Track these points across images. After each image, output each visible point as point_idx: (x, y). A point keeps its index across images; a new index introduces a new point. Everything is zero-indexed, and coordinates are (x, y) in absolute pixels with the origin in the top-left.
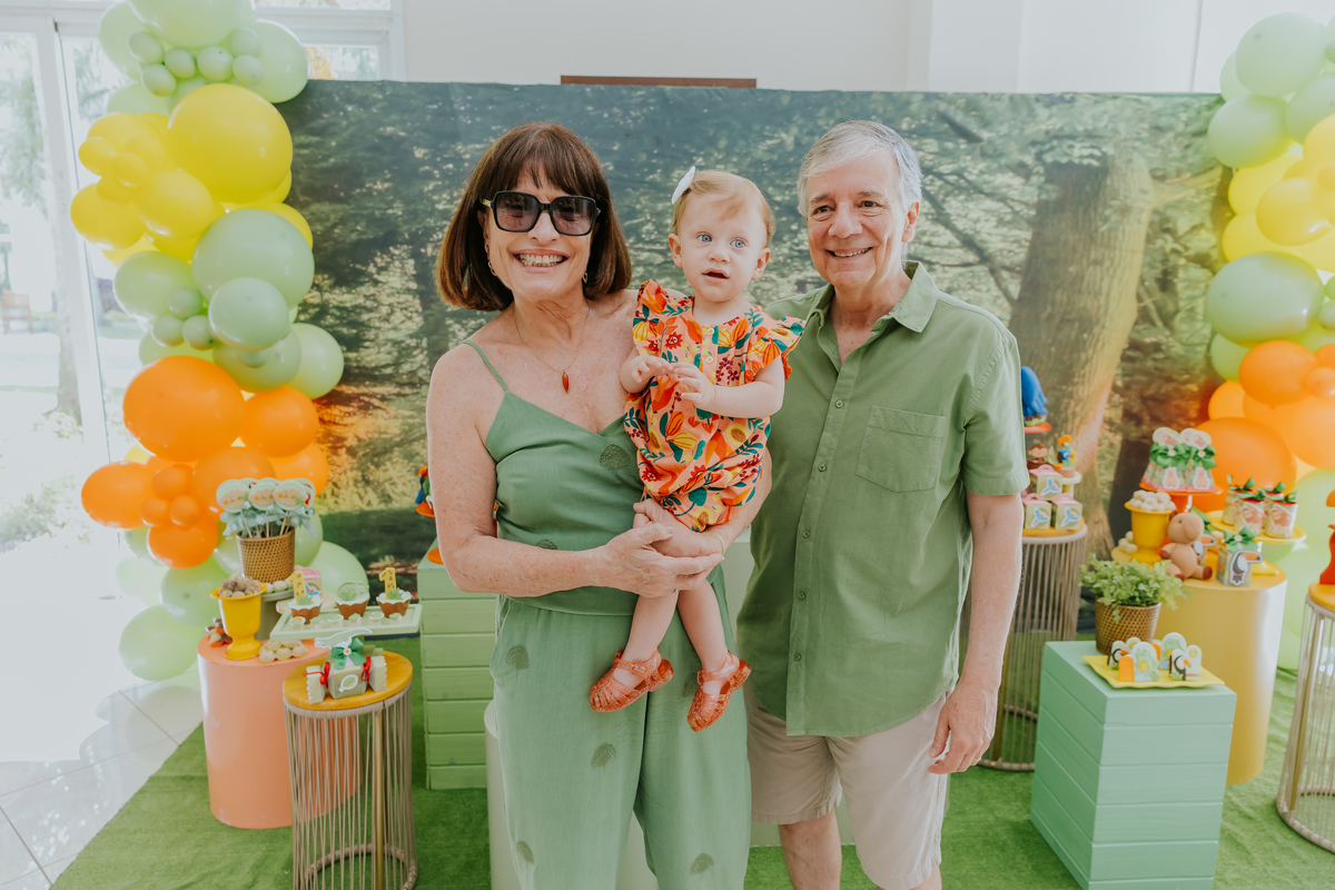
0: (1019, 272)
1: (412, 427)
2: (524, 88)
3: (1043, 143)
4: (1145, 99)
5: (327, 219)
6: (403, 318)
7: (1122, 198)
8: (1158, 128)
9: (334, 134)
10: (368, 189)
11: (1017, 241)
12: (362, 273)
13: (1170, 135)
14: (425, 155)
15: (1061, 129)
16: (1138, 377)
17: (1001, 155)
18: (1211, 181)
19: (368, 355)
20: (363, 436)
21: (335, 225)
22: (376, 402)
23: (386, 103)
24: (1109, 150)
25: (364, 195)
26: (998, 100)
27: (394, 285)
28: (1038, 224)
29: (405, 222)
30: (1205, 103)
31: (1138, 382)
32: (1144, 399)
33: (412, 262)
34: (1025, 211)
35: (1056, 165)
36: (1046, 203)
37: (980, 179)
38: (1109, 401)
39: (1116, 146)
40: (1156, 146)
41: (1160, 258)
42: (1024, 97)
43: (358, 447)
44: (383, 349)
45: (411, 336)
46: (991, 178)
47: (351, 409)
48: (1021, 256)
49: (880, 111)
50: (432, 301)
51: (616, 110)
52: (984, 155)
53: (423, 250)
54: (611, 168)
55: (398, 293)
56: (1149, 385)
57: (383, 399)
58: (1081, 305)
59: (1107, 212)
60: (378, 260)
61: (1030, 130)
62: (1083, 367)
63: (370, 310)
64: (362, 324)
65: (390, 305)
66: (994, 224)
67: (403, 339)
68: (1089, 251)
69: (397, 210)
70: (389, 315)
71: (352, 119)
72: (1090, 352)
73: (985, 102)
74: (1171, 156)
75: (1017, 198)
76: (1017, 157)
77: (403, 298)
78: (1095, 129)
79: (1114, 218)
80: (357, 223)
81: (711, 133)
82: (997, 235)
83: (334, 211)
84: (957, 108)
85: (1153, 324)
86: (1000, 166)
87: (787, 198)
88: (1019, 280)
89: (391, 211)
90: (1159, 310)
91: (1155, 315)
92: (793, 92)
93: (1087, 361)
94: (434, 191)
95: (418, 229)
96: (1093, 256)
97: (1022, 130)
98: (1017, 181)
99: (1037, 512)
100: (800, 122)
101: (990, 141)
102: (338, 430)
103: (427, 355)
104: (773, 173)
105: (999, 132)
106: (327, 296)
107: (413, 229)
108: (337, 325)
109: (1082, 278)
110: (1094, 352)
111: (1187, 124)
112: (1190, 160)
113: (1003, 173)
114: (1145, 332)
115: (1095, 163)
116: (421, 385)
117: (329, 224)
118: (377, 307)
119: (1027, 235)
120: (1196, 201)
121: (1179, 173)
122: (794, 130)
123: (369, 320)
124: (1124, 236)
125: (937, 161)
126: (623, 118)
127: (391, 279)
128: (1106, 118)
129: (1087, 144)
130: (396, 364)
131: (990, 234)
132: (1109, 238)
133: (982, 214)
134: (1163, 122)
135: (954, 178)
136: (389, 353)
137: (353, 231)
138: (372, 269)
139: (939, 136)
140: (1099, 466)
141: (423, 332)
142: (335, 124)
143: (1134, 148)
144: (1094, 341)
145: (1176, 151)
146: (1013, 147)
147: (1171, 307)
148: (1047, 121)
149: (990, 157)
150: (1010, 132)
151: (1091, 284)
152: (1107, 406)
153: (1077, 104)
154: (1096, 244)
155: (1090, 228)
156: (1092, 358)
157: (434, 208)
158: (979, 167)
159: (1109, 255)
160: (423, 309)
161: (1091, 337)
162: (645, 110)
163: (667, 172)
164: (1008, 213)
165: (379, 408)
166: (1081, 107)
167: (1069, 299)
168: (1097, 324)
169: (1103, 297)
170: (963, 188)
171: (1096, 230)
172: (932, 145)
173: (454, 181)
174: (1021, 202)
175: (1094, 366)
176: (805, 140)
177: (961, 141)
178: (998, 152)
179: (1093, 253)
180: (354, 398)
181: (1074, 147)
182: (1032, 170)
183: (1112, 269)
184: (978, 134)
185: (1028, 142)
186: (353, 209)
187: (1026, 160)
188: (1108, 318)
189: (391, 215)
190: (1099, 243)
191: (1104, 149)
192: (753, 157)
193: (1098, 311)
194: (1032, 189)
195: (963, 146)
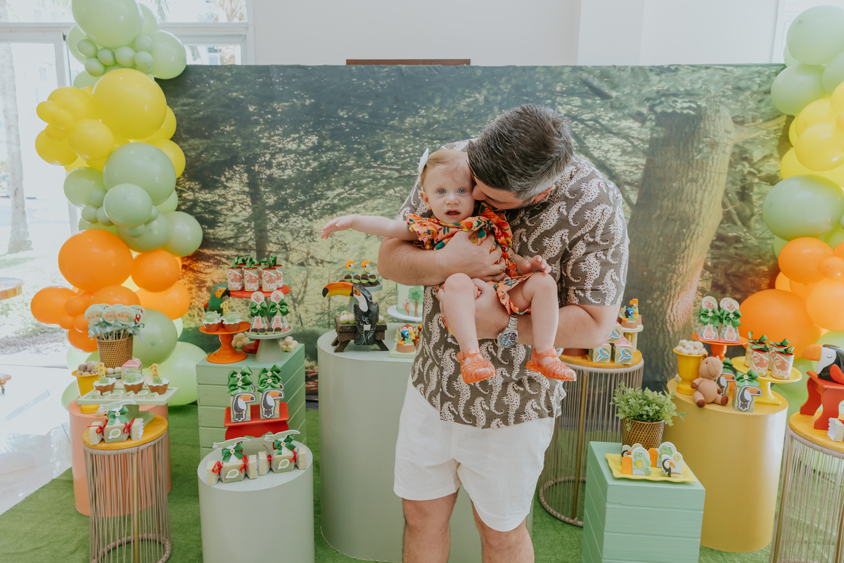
0: (637, 186)
2: (314, 68)
3: (655, 99)
4: (729, 69)
5: (198, 149)
6: (241, 209)
7: (712, 136)
8: (739, 88)
9: (203, 97)
10: (222, 130)
11: (635, 165)
12: (217, 181)
13: (748, 93)
14: (255, 109)
15: (668, 90)
16: (722, 260)
17: (625, 107)
18: (779, 125)
19: (220, 231)
20: (216, 280)
21: (202, 152)
22: (223, 260)
23: (232, 79)
24: (703, 103)
25: (220, 134)
26: (623, 70)
27: (235, 189)
28: (650, 154)
29: (243, 151)
30: (774, 71)
31: (723, 264)
32: (727, 275)
33: (246, 175)
34: (642, 145)
35: (664, 114)
36: (657, 139)
37: (610, 124)
38: (702, 276)
39: (707, 101)
40: (737, 101)
41: (739, 178)
42: (641, 68)
44: (228, 228)
45: (245, 220)
46: (618, 123)
47: (210, 264)
48: (639, 175)
49: (542, 79)
50: (258, 199)
51: (371, 81)
52: (613, 107)
53: (253, 168)
54: (367, 117)
55: (238, 194)
56: (731, 265)
57: (228, 258)
58: (682, 209)
59: (701, 146)
60: (227, 173)
61: (645, 90)
62: (683, 252)
63: (222, 204)
64: (217, 212)
65: (233, 201)
66: (620, 153)
67: (241, 222)
68: (687, 173)
69: (238, 143)
70: (232, 207)
71: (213, 88)
72: (688, 242)
73: (614, 72)
74: (748, 107)
75: (636, 136)
76: (636, 108)
77: (241, 197)
78: (693, 89)
79: (706, 150)
80: (215, 151)
81: (430, 95)
82: (621, 161)
83: (202, 144)
84: (595, 76)
85: (735, 223)
86: (624, 114)
88: (637, 192)
89: (234, 144)
90: (739, 214)
91: (736, 218)
92: (484, 67)
93: (686, 248)
94: (260, 132)
95: (250, 155)
96: (690, 176)
97: (640, 90)
98: (636, 125)
99: (601, 351)
100: (488, 87)
101: (617, 98)
102: (202, 276)
103: (254, 232)
104: (470, 120)
105: (624, 92)
106: (197, 195)
107: (247, 155)
108: (202, 213)
109: (683, 191)
110: (691, 241)
111: (760, 86)
112: (763, 111)
113: (626, 120)
114: (729, 229)
115: (692, 113)
116: (250, 250)
117: (199, 152)
118: (226, 202)
119: (643, 161)
120: (767, 138)
121: (754, 119)
123: (221, 209)
124: (713, 163)
125: (580, 112)
126: (375, 85)
127: (234, 185)
128: (700, 82)
129: (687, 100)
130: (236, 237)
131: (616, 160)
132: (702, 163)
133: (611, 147)
134: (743, 84)
135: (592, 122)
136: (232, 230)
137: (212, 156)
138: (223, 179)
139: (582, 95)
140: (694, 320)
141: (252, 218)
142: (203, 91)
143: (721, 102)
144: (691, 233)
145: (752, 104)
146: (633, 102)
147: (748, 212)
148: (657, 84)
149: (617, 108)
150: (632, 92)
151: (689, 195)
152: (700, 279)
153: (680, 73)
154: (693, 168)
155: (688, 157)
156: (689, 246)
157: (259, 142)
158: (610, 115)
159: (702, 175)
160: (252, 204)
161: (689, 232)
162: (389, 81)
163: (402, 120)
164: (630, 146)
165: (226, 263)
166: (682, 74)
167: (673, 205)
168: (693, 223)
169: (698, 204)
170: (598, 129)
171: (693, 158)
172: (577, 101)
173: (271, 125)
174: (638, 139)
175: (691, 252)
176: (492, 98)
177: (597, 98)
178: (623, 105)
179: (691, 173)
180: (211, 257)
181: (677, 102)
182: (647, 117)
183: (704, 185)
184: (609, 93)
185: (644, 98)
186: (213, 142)
187: (642, 111)
188: (701, 219)
189: (235, 146)
190: (695, 167)
191: (699, 103)
192: (457, 110)
193: (694, 214)
194: (647, 130)
195: (598, 102)
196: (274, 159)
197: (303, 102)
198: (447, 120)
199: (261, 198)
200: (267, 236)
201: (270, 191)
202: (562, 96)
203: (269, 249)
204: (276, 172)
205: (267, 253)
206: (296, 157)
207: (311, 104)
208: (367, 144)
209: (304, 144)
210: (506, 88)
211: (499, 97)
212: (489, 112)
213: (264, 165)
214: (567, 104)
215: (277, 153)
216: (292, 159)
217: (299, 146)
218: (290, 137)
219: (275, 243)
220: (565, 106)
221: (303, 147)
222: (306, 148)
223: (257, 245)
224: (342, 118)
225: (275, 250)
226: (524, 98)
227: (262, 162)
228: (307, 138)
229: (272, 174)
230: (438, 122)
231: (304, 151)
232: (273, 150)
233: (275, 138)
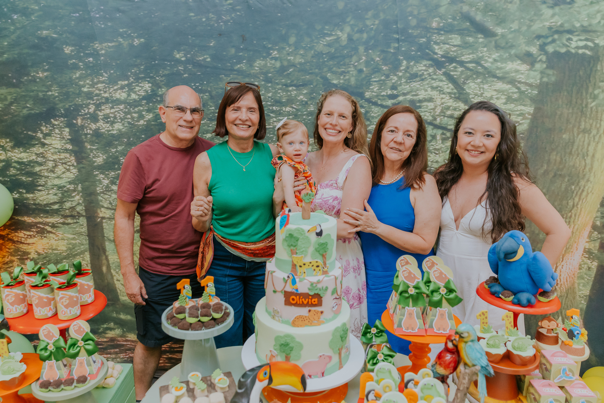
1: (74, 246)
3: (546, 37)
5: (6, 99)
6: (64, 170)
9: (6, 36)
10: (32, 76)
11: (521, 115)
12: (33, 138)
14: (72, 51)
15: (562, 25)
17: (512, 46)
19: (41, 196)
20: (41, 251)
21: (11, 104)
22: (49, 229)
23: (41, 13)
24: (601, 42)
25: (30, 81)
28: (538, 102)
29: (61, 101)
33: (67, 130)
34: (530, 91)
35: (557, 54)
36: (547, 84)
37: (494, 66)
38: (590, 236)
43: (38, 259)
44: (51, 192)
45: (70, 183)
47: (32, 233)
49: (416, 12)
50: (83, 158)
51: (211, 15)
52: (498, 47)
53: (75, 122)
54: (209, 60)
55: (59, 152)
57: (53, 226)
58: (571, 164)
59: (596, 92)
60: (44, 128)
61: (537, 27)
62: (570, 211)
63: (41, 164)
64: (35, 174)
65: (54, 161)
66: (504, 101)
67: (65, 184)
68: (580, 122)
69: (54, 92)
70: (53, 167)
71: (18, 25)
72: (577, 199)
73: (500, 5)
75: (523, 81)
76: (525, 48)
77: (63, 156)
78: (590, 25)
79: (601, 96)
80: (27, 102)
81: (284, 32)
83: (10, 93)
84: (478, 9)
86: (510, 55)
87: (341, 81)
89: (50, 93)
93: (574, 206)
94: (80, 78)
95: (70, 106)
96: (582, 127)
97: (529, 26)
98: (524, 67)
101: (503, 36)
102: (24, 247)
103: (82, 196)
104: (331, 63)
105: (511, 28)
106: (9, 154)
107: (67, 106)
108: (18, 175)
109: (574, 142)
110: (580, 199)
113: (512, 61)
115: (588, 52)
116: (79, 216)
117: (7, 103)
118: (45, 162)
119: (529, 109)
122: (348, 29)
125: (459, 52)
127: (53, 142)
128: (599, 16)
129: (583, 38)
130: (61, 202)
132: (597, 112)
133: (495, 93)
135: (474, 65)
136: (55, 194)
137: (24, 108)
138: (40, 135)
139: (461, 32)
140: (579, 284)
141: (78, 180)
142: (5, 29)
144: (581, 190)
148: (550, 19)
149: (503, 48)
150: (520, 28)
151: (580, 148)
152: (588, 240)
153: (576, 5)
154: (586, 117)
155: (581, 104)
156: (577, 204)
157: (80, 91)
158: (494, 56)
159: (596, 125)
160: (78, 164)
161: (578, 189)
162: (233, 15)
163: (251, 62)
164: (515, 93)
165: (51, 232)
166: (579, 7)
167: (562, 159)
168: (583, 178)
169: (589, 157)
170: (480, 73)
171: (586, 106)
172: (456, 39)
173: (94, 70)
174: (526, 84)
175: (579, 211)
176: (356, 36)
177: (479, 36)
178: (509, 44)
179: (583, 123)
180: (34, 226)
181: (572, 40)
182: (537, 58)
183: (598, 136)
184: (494, 30)
185: (535, 36)
186: (23, 91)
187: (532, 51)
188: (592, 174)
189: (50, 95)
190: (588, 116)
191: (597, 42)
192: (315, 51)
193: (585, 169)
194: (536, 73)
195: (481, 40)
196: (100, 111)
197: (130, 41)
198: (305, 63)
199: (88, 157)
200: (98, 200)
201: (97, 149)
202: (439, 34)
203: (101, 215)
204: (103, 127)
205: (99, 220)
206: (126, 108)
207: (141, 44)
208: (210, 92)
209: (135, 93)
210: (373, 25)
211: (365, 36)
212: (353, 53)
213: (88, 118)
214: (444, 44)
215: (103, 103)
216: (121, 110)
217: (129, 95)
218: (118, 84)
219: (107, 208)
220: (442, 45)
221: (134, 96)
222: (137, 97)
223: (86, 210)
224: (178, 61)
225: (108, 216)
226: (395, 36)
227: (86, 114)
228: (137, 85)
229: (99, 129)
230: (294, 65)
231: (135, 100)
232: (98, 100)
233: (99, 85)
